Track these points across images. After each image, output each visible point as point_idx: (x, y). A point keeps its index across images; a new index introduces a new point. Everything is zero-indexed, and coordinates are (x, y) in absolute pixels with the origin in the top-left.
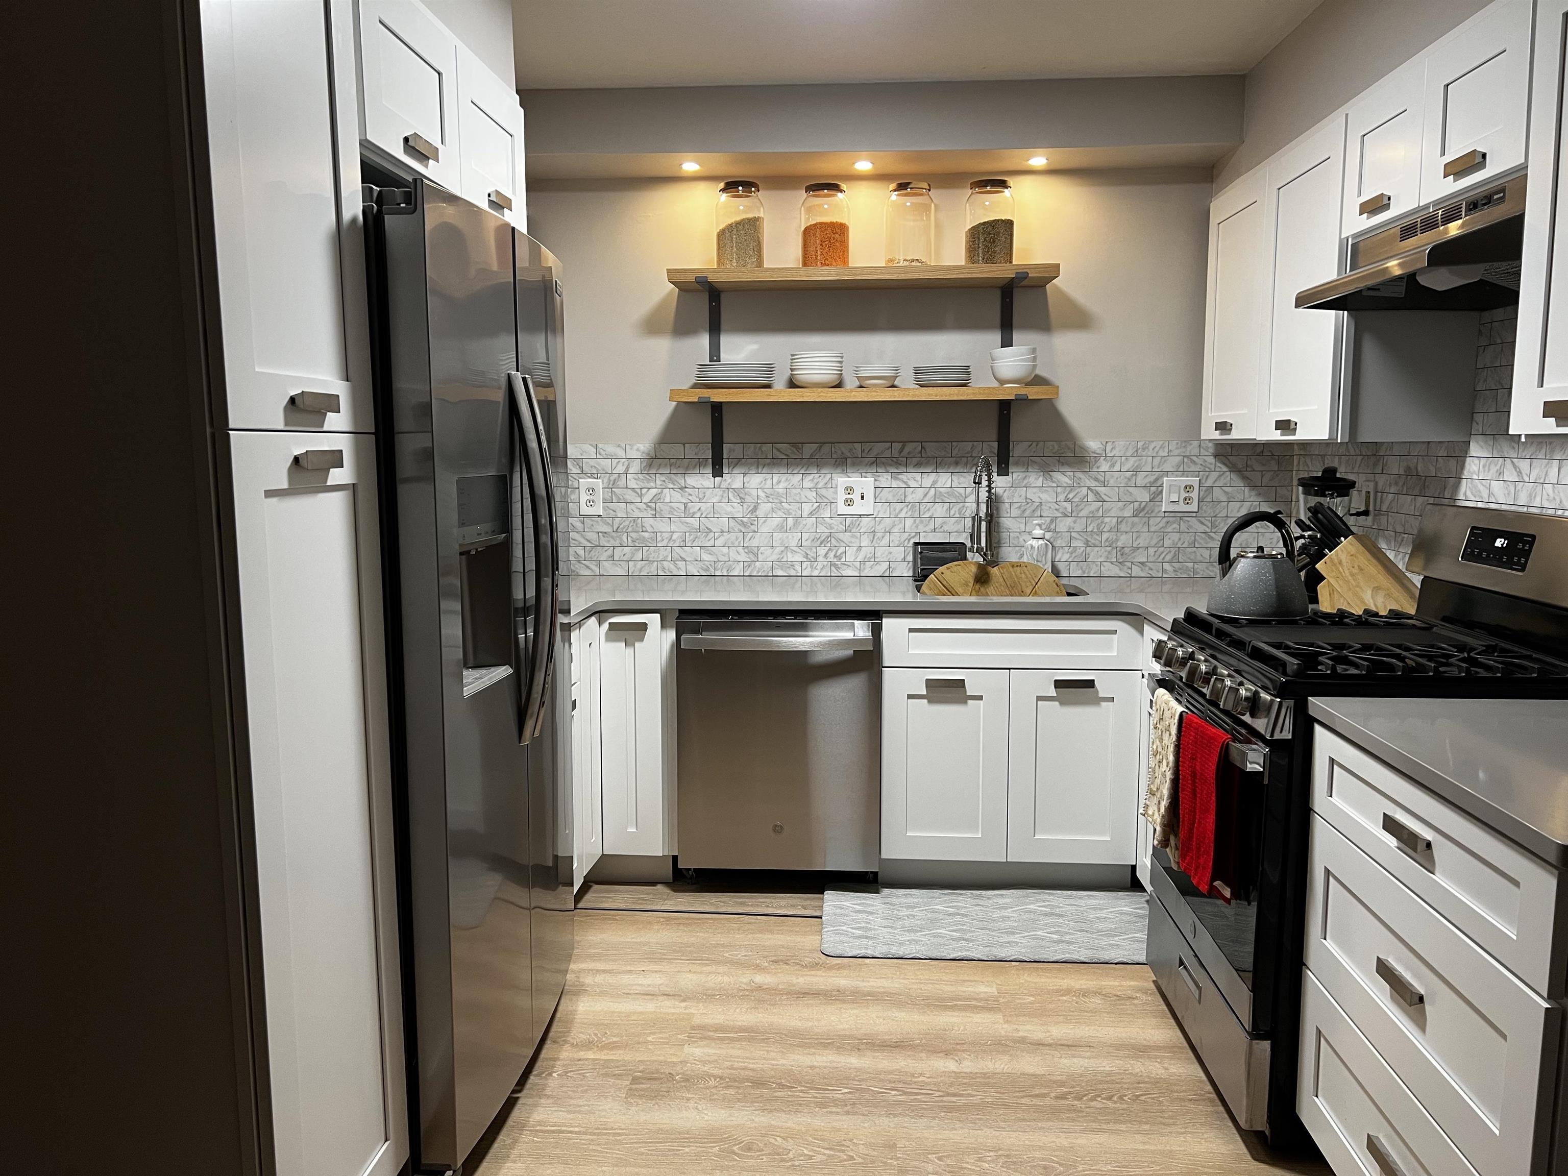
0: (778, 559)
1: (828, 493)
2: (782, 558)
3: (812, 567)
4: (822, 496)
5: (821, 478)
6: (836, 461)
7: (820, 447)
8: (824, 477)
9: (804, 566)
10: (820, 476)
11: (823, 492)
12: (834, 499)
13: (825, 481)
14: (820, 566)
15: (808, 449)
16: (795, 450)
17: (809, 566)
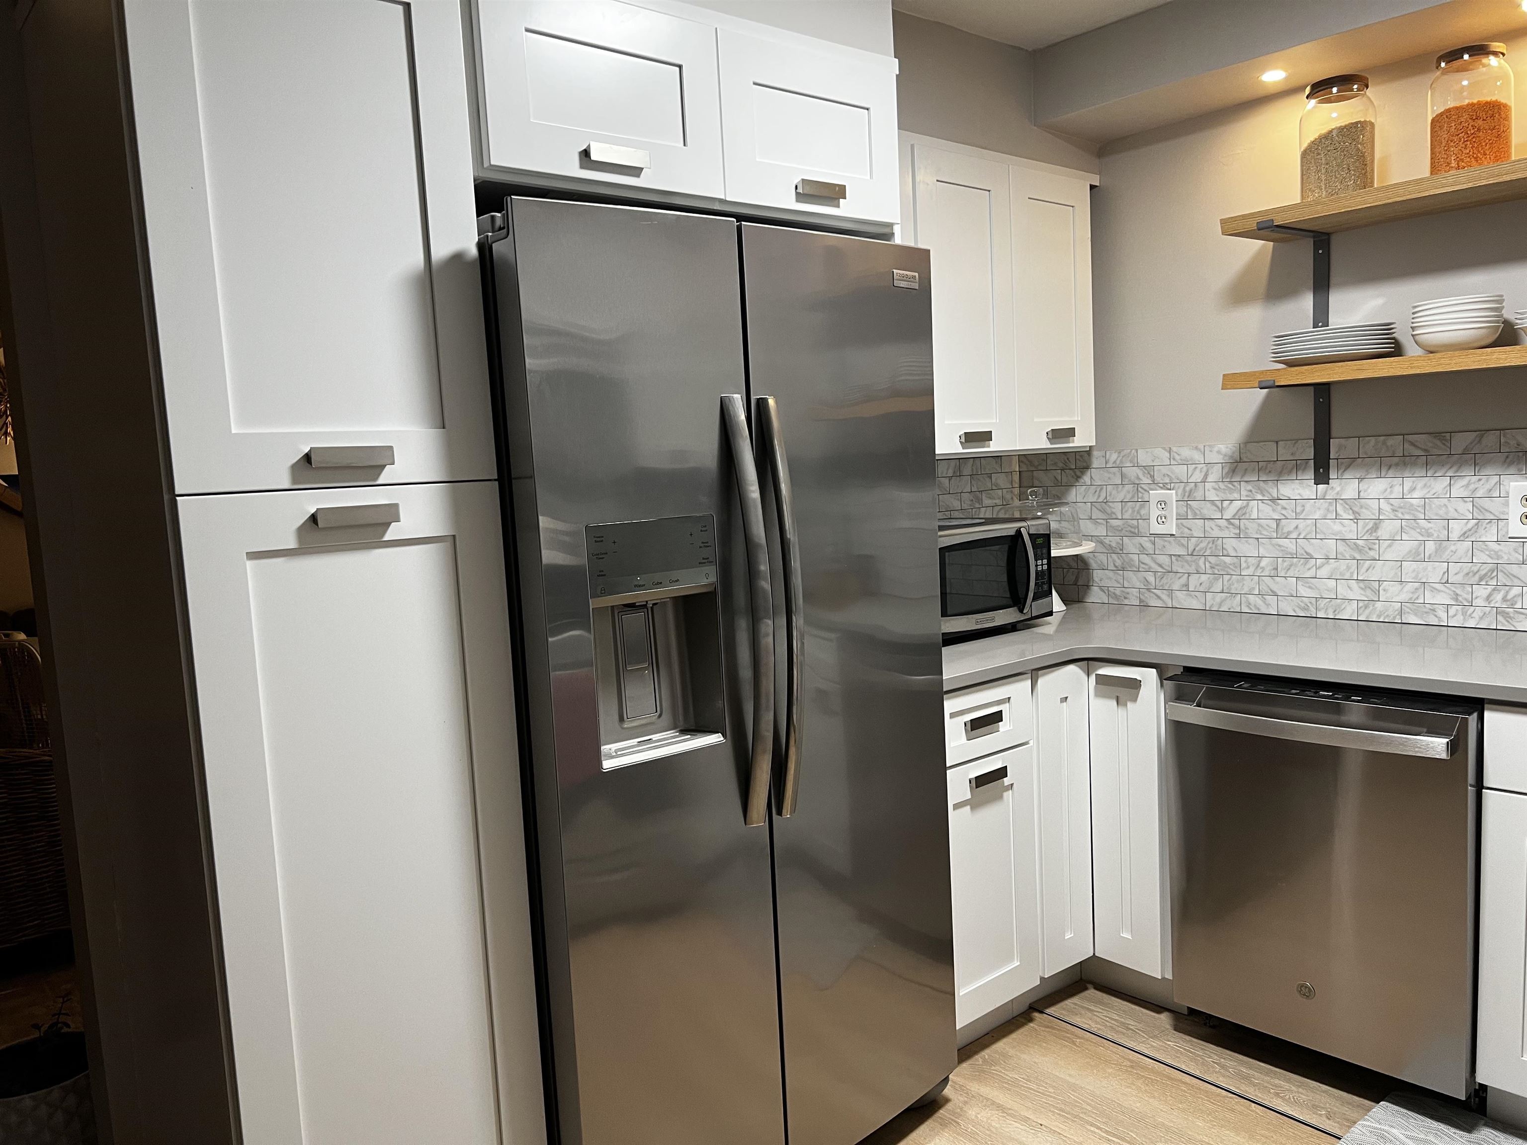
0: (1411, 599)
1: (1494, 506)
2: (1417, 598)
3: (1464, 614)
4: (1482, 509)
5: (1481, 482)
6: (1507, 457)
7: (1482, 436)
8: (1487, 481)
9: (1452, 611)
10: (1480, 480)
11: (1486, 503)
12: (1503, 513)
13: (1488, 486)
14: (1478, 613)
15: (1460, 442)
16: (1438, 443)
17: (1460, 612)
